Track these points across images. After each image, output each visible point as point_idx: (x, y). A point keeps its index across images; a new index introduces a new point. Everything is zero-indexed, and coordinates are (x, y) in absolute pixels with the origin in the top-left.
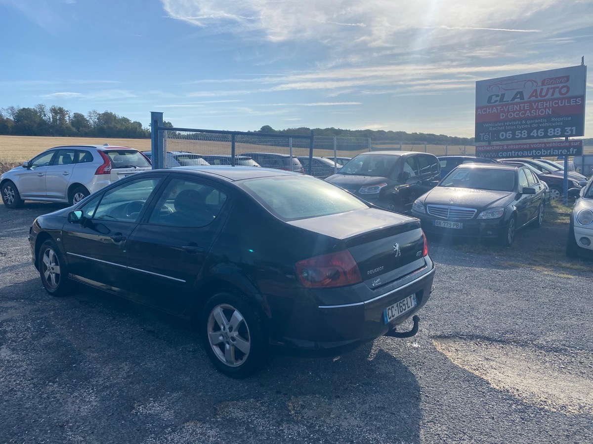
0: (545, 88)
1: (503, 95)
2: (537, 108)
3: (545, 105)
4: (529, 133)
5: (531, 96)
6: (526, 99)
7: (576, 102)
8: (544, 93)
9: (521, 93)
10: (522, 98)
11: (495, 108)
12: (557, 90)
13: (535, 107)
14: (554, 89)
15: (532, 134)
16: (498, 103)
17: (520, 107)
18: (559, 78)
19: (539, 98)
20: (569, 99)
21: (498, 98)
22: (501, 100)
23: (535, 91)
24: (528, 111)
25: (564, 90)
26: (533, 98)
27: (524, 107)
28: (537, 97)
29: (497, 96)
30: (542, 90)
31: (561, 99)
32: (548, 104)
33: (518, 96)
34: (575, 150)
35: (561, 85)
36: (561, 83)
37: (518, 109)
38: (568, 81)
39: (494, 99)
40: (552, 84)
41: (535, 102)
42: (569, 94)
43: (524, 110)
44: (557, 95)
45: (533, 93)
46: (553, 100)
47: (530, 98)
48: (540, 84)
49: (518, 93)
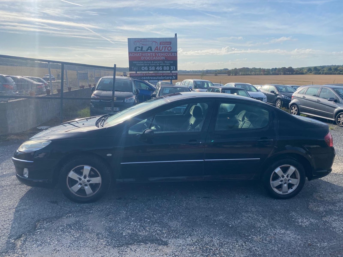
0: (161, 46)
1: (142, 48)
2: (158, 56)
3: (162, 54)
4: (155, 68)
5: (155, 49)
6: (153, 51)
7: (175, 55)
8: (161, 49)
9: (151, 47)
10: (151, 50)
11: (138, 54)
12: (166, 48)
13: (157, 55)
14: (165, 47)
15: (157, 69)
16: (140, 51)
17: (151, 54)
18: (167, 42)
19: (159, 51)
20: (172, 53)
21: (140, 49)
22: (142, 50)
23: (157, 47)
24: (154, 57)
25: (169, 49)
26: (156, 51)
27: (152, 54)
28: (158, 50)
29: (139, 47)
30: (160, 47)
31: (169, 53)
32: (163, 54)
33: (150, 49)
34: (175, 77)
35: (168, 46)
36: (168, 45)
37: (150, 55)
38: (170, 44)
39: (138, 49)
40: (164, 45)
41: (157, 53)
42: (172, 51)
43: (152, 56)
44: (166, 50)
45: (156, 48)
46: (165, 53)
47: (155, 50)
48: (159, 44)
49: (149, 47)
